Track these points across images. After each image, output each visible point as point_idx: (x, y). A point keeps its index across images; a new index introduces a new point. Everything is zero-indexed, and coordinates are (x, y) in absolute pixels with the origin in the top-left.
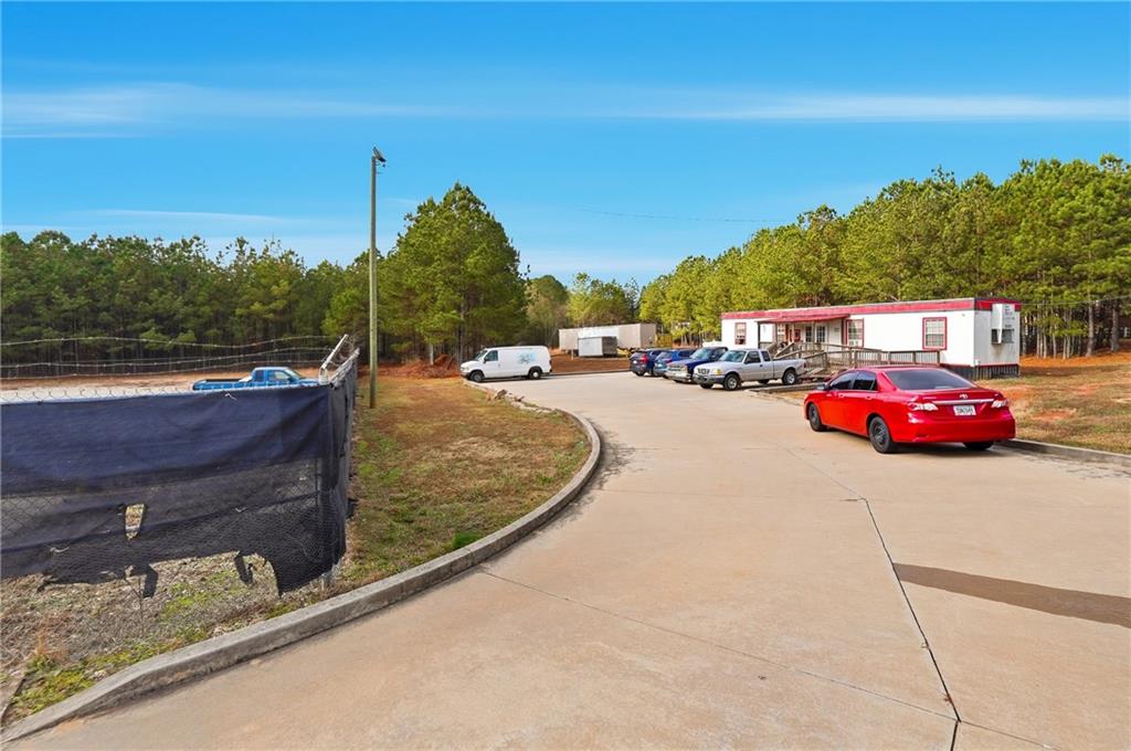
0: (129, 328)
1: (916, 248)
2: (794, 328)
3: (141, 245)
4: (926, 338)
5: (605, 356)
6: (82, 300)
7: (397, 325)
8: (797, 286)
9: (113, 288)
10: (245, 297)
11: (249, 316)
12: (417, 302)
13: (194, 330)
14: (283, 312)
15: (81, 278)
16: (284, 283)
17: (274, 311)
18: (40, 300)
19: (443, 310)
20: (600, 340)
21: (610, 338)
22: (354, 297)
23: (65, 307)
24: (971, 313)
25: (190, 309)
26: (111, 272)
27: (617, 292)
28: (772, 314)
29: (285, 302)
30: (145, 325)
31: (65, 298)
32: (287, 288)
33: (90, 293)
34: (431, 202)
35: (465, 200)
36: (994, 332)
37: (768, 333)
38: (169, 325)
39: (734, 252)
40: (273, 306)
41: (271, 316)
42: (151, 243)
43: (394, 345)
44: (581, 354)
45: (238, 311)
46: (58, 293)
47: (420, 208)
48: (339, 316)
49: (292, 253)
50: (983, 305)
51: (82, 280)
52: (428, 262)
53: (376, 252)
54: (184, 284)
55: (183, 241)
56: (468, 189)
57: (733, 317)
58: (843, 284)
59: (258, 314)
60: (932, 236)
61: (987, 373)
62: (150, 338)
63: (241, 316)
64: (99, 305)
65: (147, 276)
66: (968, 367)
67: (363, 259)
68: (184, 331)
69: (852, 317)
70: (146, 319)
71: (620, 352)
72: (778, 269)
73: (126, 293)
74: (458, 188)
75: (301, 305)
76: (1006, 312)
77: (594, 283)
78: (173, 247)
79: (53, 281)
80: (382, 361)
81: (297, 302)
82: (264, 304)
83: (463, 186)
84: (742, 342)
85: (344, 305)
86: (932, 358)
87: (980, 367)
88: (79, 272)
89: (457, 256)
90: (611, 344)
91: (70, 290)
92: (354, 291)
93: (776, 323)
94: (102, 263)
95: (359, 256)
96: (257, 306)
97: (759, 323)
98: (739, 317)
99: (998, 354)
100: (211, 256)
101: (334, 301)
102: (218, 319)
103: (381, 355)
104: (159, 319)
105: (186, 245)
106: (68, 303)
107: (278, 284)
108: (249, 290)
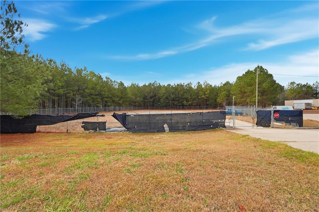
0: (181, 101)
5: (306, 109)
6: (174, 96)
9: (179, 93)
11: (201, 98)
14: (208, 97)
20: (304, 104)
21: (308, 103)
23: (173, 97)
26: (178, 91)
32: (209, 92)
33: (175, 95)
35: (261, 69)
38: (187, 100)
45: (199, 97)
48: (221, 98)
49: (209, 84)
55: (188, 84)
56: (261, 66)
59: (203, 98)
62: (185, 102)
64: (177, 97)
70: (184, 99)
71: (313, 108)
73: (181, 94)
74: (258, 67)
75: (212, 95)
77: (298, 85)
79: (170, 93)
81: (210, 95)
82: (204, 96)
85: (222, 96)
88: (173, 91)
89: (260, 84)
90: (309, 105)
92: (225, 92)
100: (193, 86)
101: (220, 95)
106: (173, 96)
107: (207, 91)
108: (201, 93)
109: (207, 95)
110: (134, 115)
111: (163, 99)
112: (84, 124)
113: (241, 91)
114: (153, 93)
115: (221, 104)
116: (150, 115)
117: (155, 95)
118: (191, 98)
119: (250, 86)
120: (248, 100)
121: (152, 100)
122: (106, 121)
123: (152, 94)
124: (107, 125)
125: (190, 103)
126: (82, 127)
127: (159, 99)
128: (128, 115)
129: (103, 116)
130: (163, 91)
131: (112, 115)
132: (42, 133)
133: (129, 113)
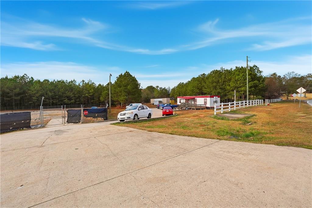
0: (61, 99)
1: (215, 84)
2: (187, 100)
3: (63, 82)
7: (115, 99)
9: (59, 92)
10: (84, 93)
11: (85, 97)
12: (119, 94)
13: (74, 99)
14: (92, 96)
15: (52, 89)
16: (92, 90)
17: (90, 95)
18: (45, 94)
19: (124, 96)
20: (158, 102)
21: (160, 101)
22: (106, 93)
24: (210, 98)
25: (74, 95)
26: (58, 88)
27: (166, 90)
28: (185, 97)
29: (92, 94)
30: (65, 98)
31: (50, 93)
32: (93, 91)
33: (54, 92)
34: (122, 74)
35: (128, 75)
38: (69, 98)
40: (90, 94)
41: (89, 96)
42: (65, 81)
43: (114, 103)
44: (155, 104)
45: (83, 96)
46: (48, 92)
47: (119, 76)
48: (103, 97)
49: (94, 83)
50: (212, 97)
51: (53, 90)
52: (120, 87)
53: (111, 83)
54: (72, 90)
55: (72, 81)
56: (128, 72)
57: (179, 97)
58: (204, 90)
59: (87, 96)
62: (66, 101)
63: (83, 97)
64: (56, 94)
65: (65, 89)
66: (209, 107)
67: (108, 84)
68: (72, 100)
70: (65, 97)
73: (61, 92)
74: (127, 72)
75: (96, 94)
76: (216, 98)
77: (160, 88)
78: (69, 82)
79: (47, 90)
80: (112, 106)
81: (94, 94)
82: (88, 94)
83: (128, 71)
85: (104, 94)
86: (204, 106)
87: (211, 107)
88: (52, 88)
89: (126, 86)
91: (51, 92)
92: (106, 92)
93: (185, 99)
94: (56, 86)
95: (107, 84)
96: (87, 95)
97: (181, 99)
100: (77, 84)
101: (102, 94)
102: (79, 97)
103: (112, 104)
104: (67, 97)
105: (72, 82)
106: (50, 94)
108: (85, 91)
109: (91, 94)
111: (36, 97)
114: (21, 89)
115: (103, 102)
117: (24, 92)
121: (19, 98)
123: (17, 90)
127: (31, 96)
130: (37, 87)
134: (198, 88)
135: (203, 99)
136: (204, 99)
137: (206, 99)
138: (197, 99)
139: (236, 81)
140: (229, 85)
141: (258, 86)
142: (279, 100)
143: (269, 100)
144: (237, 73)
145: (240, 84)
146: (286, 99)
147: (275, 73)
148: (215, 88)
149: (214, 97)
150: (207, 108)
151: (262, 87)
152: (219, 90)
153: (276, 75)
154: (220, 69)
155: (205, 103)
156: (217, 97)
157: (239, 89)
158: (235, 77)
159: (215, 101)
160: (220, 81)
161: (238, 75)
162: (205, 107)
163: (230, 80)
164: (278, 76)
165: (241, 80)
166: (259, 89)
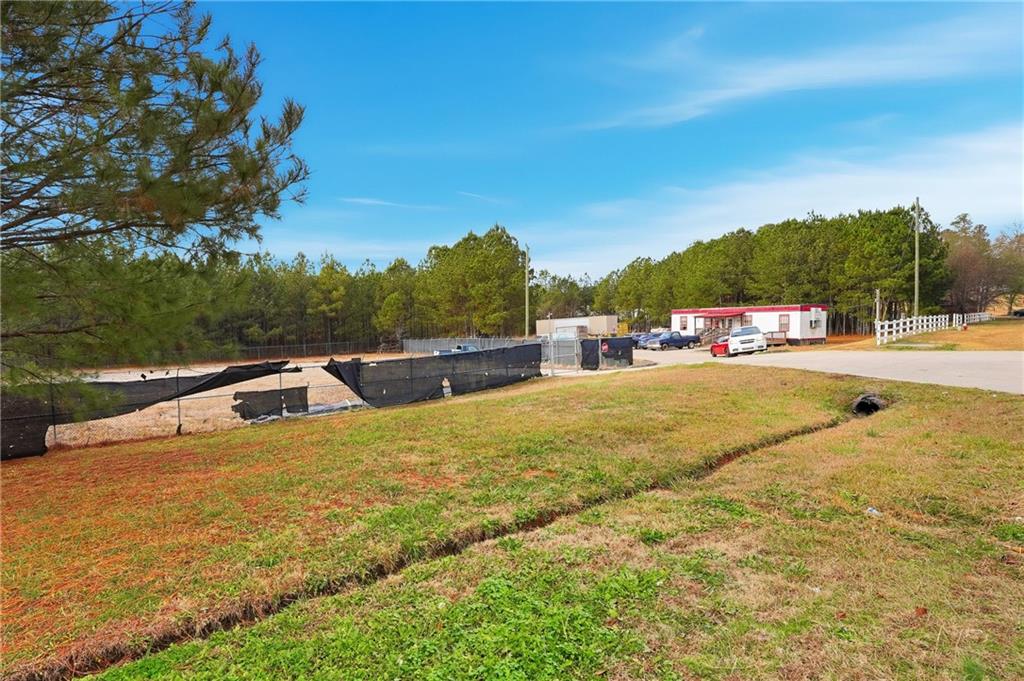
0: (234, 325)
1: (794, 268)
2: (714, 320)
4: (781, 325)
8: (722, 288)
10: (313, 300)
11: (318, 314)
14: (343, 310)
16: (343, 289)
17: (336, 310)
20: (576, 328)
21: (582, 327)
22: (398, 299)
24: (799, 313)
28: (703, 312)
29: (344, 303)
30: (247, 323)
32: (344, 293)
36: (811, 322)
37: (701, 323)
38: (264, 322)
39: (675, 256)
40: (334, 306)
41: (333, 313)
50: (805, 308)
56: (503, 228)
57: (679, 313)
58: (752, 288)
60: (804, 260)
61: (808, 342)
66: (797, 340)
67: (394, 269)
68: (275, 327)
69: (747, 314)
72: (708, 276)
74: (496, 228)
76: (816, 312)
77: (554, 278)
81: (350, 303)
82: (326, 305)
84: (685, 328)
85: (392, 306)
86: (782, 336)
87: (803, 340)
89: (504, 276)
90: (583, 332)
92: (396, 295)
93: (705, 317)
95: (391, 265)
97: (695, 317)
98: (683, 312)
99: (813, 333)
101: (385, 303)
102: (295, 316)
107: (336, 289)
108: (315, 295)
109: (339, 305)
110: (377, 363)
112: (239, 401)
113: (454, 294)
115: (387, 333)
116: (411, 359)
118: (279, 314)
119: (480, 281)
120: (476, 320)
122: (306, 385)
124: (312, 397)
125: (277, 331)
126: (235, 408)
128: (364, 364)
129: (298, 370)
131: (323, 367)
132: (75, 449)
133: (366, 358)
134: (725, 281)
135: (776, 315)
136: (781, 316)
137: (788, 315)
138: (751, 316)
139: (863, 257)
140: (842, 272)
141: (930, 273)
142: (985, 316)
143: (961, 316)
144: (866, 231)
145: (878, 270)
146: (1006, 313)
147: (965, 215)
148: (793, 279)
149: (813, 309)
150: (792, 342)
151: (942, 278)
152: (807, 287)
153: (969, 223)
154: (806, 217)
155: (784, 328)
156: (820, 309)
157: (874, 283)
158: (862, 245)
159: (813, 320)
160: (811, 257)
161: (872, 239)
162: (781, 339)
163: (845, 253)
164: (974, 225)
165: (881, 255)
166: (934, 282)
